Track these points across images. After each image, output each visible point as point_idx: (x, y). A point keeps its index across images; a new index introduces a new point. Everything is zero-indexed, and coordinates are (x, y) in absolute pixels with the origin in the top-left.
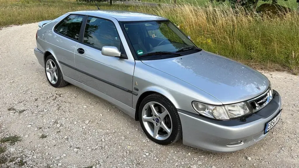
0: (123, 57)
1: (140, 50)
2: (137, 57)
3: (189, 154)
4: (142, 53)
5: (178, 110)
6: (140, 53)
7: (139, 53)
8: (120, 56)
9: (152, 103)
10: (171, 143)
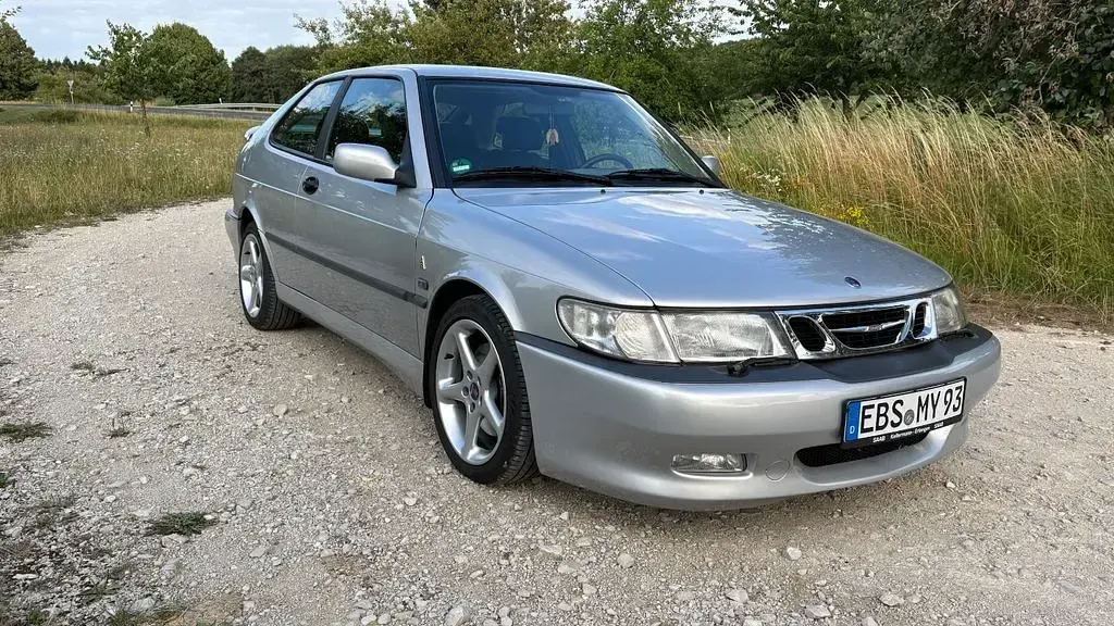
0: (404, 181)
1: (463, 161)
2: (443, 178)
3: (565, 516)
4: (467, 167)
5: (517, 336)
6: (460, 168)
7: (455, 169)
8: (393, 177)
9: (462, 326)
10: (505, 470)
